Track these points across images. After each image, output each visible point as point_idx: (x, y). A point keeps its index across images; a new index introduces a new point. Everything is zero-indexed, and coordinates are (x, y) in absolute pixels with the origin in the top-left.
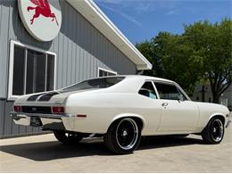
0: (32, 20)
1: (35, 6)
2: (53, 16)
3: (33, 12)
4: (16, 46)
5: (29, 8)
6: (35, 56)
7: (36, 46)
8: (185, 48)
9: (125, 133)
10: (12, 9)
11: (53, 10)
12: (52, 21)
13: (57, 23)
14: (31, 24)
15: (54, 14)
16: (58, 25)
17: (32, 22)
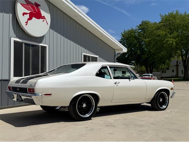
0: (27, 22)
1: (29, 12)
2: (44, 18)
3: (27, 16)
4: (15, 42)
5: (24, 14)
6: (31, 47)
7: (31, 41)
8: (161, 32)
9: (84, 105)
10: (11, 15)
11: (43, 13)
12: (43, 21)
13: (47, 22)
14: (26, 25)
15: (44, 16)
16: (47, 24)
17: (27, 24)
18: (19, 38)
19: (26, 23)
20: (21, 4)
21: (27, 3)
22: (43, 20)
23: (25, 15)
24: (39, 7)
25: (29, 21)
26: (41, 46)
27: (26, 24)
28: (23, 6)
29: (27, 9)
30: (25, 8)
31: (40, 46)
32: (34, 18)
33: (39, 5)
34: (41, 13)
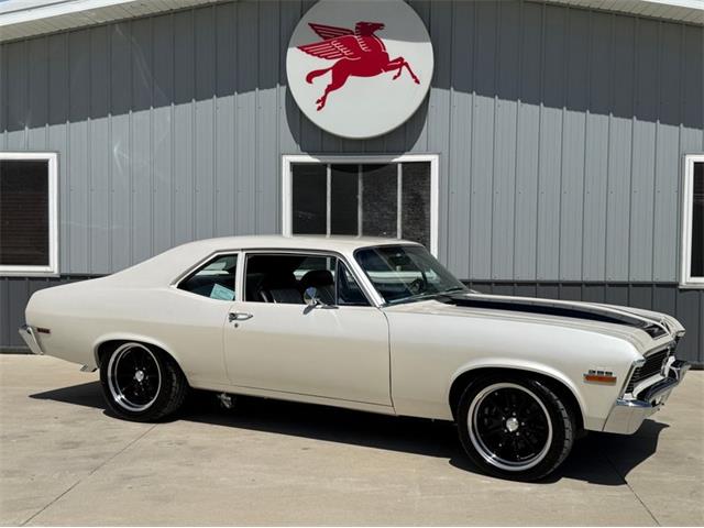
0: (324, 99)
1: (332, 63)
2: (400, 63)
4: (295, 167)
5: (310, 78)
12: (395, 78)
13: (414, 77)
14: (319, 108)
15: (401, 59)
16: (417, 82)
17: (323, 105)
18: (311, 153)
19: (318, 102)
20: (302, 48)
21: (325, 38)
22: (396, 72)
23: (315, 80)
24: (377, 33)
25: (331, 94)
26: (404, 163)
27: (320, 104)
28: (307, 52)
29: (326, 57)
30: (319, 56)
31: (400, 166)
32: (351, 79)
33: (379, 26)
34: (387, 51)
